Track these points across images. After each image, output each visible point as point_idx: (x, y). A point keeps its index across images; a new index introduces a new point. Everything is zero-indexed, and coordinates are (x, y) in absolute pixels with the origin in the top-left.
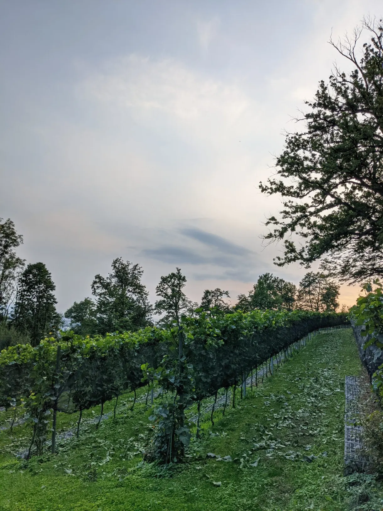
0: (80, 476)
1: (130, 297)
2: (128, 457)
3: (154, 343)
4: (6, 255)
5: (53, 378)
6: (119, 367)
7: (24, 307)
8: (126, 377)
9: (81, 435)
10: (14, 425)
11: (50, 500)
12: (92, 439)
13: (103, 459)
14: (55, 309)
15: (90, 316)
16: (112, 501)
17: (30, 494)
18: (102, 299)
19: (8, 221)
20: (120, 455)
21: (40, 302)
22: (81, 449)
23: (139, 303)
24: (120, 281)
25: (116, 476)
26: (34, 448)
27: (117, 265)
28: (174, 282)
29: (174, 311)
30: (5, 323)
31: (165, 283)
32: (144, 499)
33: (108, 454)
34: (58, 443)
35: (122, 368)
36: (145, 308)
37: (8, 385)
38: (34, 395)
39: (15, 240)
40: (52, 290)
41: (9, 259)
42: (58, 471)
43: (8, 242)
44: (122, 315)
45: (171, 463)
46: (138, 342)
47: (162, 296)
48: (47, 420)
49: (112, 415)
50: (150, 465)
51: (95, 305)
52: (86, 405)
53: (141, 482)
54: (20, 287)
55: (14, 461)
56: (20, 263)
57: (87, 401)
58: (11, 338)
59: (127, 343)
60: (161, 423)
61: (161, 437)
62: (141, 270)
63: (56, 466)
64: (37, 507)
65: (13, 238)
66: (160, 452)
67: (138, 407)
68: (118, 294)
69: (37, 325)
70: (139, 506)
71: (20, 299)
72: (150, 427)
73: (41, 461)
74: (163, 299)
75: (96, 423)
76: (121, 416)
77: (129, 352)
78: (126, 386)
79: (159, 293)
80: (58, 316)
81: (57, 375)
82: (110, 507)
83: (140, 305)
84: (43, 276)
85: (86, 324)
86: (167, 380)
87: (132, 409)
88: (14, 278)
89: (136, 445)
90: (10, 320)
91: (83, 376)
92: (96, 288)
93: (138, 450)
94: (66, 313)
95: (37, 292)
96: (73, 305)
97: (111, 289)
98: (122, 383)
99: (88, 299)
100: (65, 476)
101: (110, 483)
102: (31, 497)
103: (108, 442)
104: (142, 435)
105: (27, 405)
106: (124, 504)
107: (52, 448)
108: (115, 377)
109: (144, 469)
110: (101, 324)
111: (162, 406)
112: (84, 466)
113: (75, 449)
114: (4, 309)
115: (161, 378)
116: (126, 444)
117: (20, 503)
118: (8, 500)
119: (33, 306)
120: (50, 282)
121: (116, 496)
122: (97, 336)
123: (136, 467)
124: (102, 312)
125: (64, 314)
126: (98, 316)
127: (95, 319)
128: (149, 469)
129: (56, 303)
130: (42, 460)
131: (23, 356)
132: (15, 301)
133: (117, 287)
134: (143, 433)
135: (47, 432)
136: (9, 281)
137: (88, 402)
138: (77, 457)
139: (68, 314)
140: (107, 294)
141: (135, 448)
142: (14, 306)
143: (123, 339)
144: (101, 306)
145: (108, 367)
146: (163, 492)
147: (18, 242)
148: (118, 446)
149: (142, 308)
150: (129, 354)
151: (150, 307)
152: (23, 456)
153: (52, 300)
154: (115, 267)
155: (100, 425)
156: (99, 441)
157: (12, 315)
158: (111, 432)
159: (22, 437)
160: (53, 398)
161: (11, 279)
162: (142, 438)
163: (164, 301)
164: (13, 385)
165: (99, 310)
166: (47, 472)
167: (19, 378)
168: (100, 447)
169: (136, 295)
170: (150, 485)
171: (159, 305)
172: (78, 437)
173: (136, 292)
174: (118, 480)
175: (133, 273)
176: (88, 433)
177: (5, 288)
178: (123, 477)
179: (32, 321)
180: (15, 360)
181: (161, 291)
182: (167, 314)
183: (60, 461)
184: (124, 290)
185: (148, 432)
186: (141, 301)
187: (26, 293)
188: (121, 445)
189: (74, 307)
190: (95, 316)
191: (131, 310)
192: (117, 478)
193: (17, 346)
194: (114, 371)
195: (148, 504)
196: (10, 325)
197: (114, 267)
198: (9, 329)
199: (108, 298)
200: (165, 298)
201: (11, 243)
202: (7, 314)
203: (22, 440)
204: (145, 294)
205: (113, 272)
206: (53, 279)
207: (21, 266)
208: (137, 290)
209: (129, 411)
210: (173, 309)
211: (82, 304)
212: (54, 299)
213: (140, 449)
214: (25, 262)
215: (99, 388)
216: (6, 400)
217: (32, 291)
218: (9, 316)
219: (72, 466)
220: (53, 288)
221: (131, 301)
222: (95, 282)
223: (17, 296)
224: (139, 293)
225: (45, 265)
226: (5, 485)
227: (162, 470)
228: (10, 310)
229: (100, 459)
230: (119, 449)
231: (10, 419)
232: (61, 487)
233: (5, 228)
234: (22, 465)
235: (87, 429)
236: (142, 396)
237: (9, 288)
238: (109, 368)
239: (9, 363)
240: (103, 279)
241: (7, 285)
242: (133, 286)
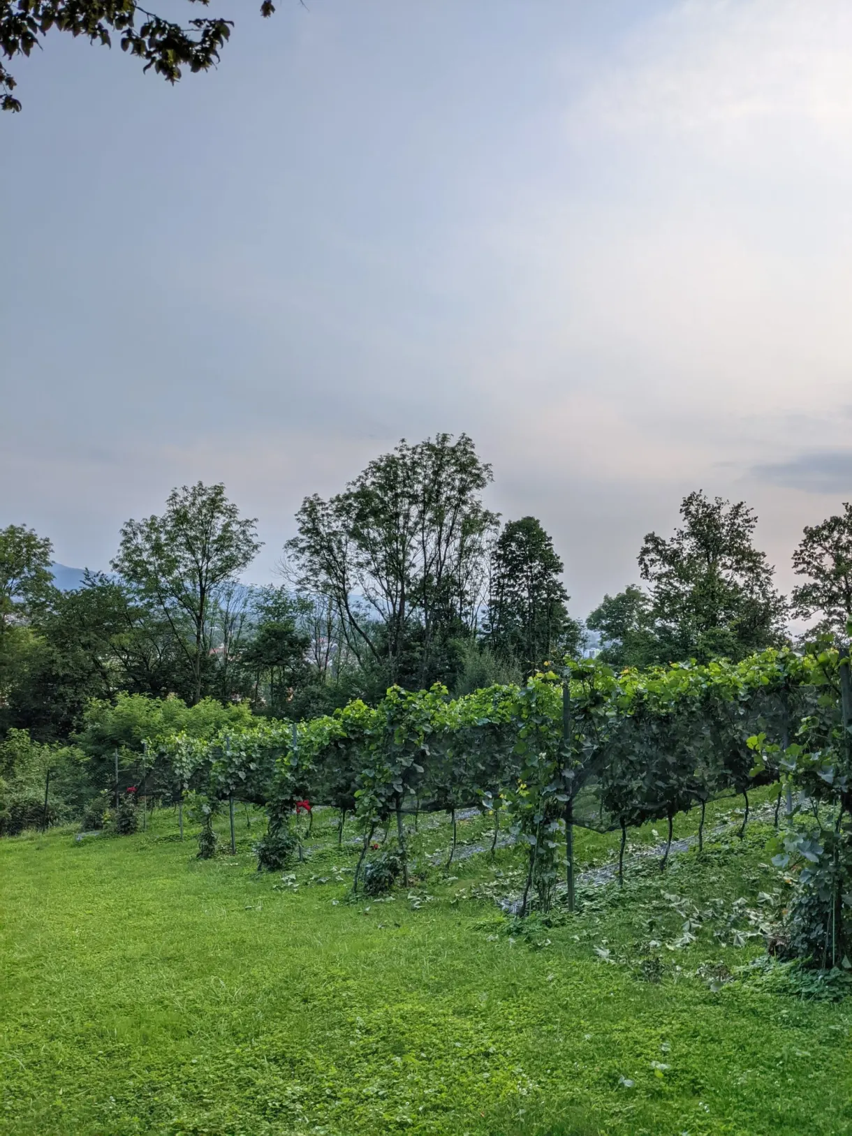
0: (626, 965)
1: (728, 579)
2: (732, 940)
3: (787, 688)
4: (464, 507)
5: (559, 756)
6: (703, 738)
7: (507, 610)
8: (721, 762)
9: (629, 880)
10: (497, 845)
11: (565, 1008)
12: (652, 890)
13: (675, 937)
14: (566, 613)
15: (640, 625)
16: (695, 1032)
17: (525, 989)
18: (662, 587)
19: (463, 438)
20: (715, 935)
21: (534, 598)
22: (629, 910)
23: (752, 592)
24: (702, 544)
25: (702, 980)
26: (533, 895)
27: (693, 509)
28: (839, 538)
29: (842, 609)
30: (473, 642)
31: (814, 542)
32: (769, 1040)
33: (686, 928)
34: (580, 892)
35: (711, 742)
36: (767, 604)
37: (480, 766)
38: (525, 789)
39: (478, 476)
40: (556, 571)
41: (469, 515)
42: (580, 948)
43: (466, 481)
44: (713, 621)
45: (835, 969)
46: (746, 683)
47: (810, 574)
48: (554, 842)
49: (695, 843)
50: (784, 965)
51: (649, 600)
52: (634, 817)
53: (762, 1001)
54: (495, 569)
55: (499, 918)
56: (491, 522)
57: (634, 809)
58: (485, 671)
59: (717, 686)
60: (807, 873)
61: (806, 905)
62: (751, 516)
63: (576, 937)
64: (537, 1017)
65: (474, 471)
66: (806, 940)
67: (757, 831)
68: (700, 575)
69: (534, 646)
70: (755, 1053)
71: (497, 594)
72: (785, 878)
73: (548, 923)
74: (812, 581)
75: (659, 857)
76: (716, 846)
77: (725, 707)
78: (723, 782)
79: (800, 567)
80: (572, 627)
81: (567, 751)
82: (689, 1046)
83: (754, 597)
84: (537, 545)
85: (632, 643)
86: (816, 777)
87: (740, 834)
88: (481, 551)
89: (752, 917)
90: (483, 636)
91: (622, 755)
92: (648, 563)
93: (757, 928)
94: (589, 620)
95: (527, 577)
96: (602, 601)
97: (681, 565)
98: (714, 776)
99: (634, 588)
100: (595, 960)
101: (692, 992)
102: (528, 995)
103: (687, 902)
104: (767, 896)
105: (513, 808)
106: (720, 1043)
107: (568, 900)
108: (696, 761)
109: (770, 972)
110: (667, 642)
111: (804, 835)
112: (635, 946)
113: (616, 906)
114: (469, 614)
115: (801, 771)
116: (728, 911)
117: (506, 1004)
118: (485, 994)
119: (523, 607)
120: (551, 555)
121: (703, 1024)
122: (655, 669)
123: (751, 966)
124: (665, 617)
125: (584, 621)
126: (658, 624)
127: (653, 632)
128: (780, 975)
129: (567, 598)
130: (549, 921)
131: (502, 708)
132: (488, 597)
133: (697, 558)
134: (770, 891)
135: (556, 866)
136: (474, 559)
137: (638, 812)
138: (621, 925)
139: (595, 621)
140: (676, 576)
141: (750, 923)
142: (487, 609)
143: (708, 678)
144: (663, 603)
145: (677, 738)
146: (815, 1032)
147: (483, 479)
148: (709, 912)
149: (760, 604)
150: (725, 710)
151: (779, 601)
152: (515, 911)
153: (559, 593)
154: (688, 513)
155: (667, 862)
156: (668, 896)
157: (485, 626)
158: (693, 881)
159: (513, 870)
160: (563, 799)
161: (477, 554)
162: (767, 902)
163: (815, 586)
164: (489, 765)
165: (659, 611)
166: (557, 946)
167: (500, 752)
168: (669, 909)
169: (742, 575)
170: (784, 1011)
171: (803, 597)
172: (621, 883)
173: (742, 569)
174: (709, 988)
175: (733, 524)
176: (642, 876)
177: (468, 573)
178: (719, 984)
179: (522, 637)
180: (488, 717)
181: (804, 562)
182: (826, 617)
183: (585, 928)
184: (713, 565)
185: (780, 891)
186: (756, 589)
187: (506, 581)
188: (715, 910)
189: (604, 606)
190: (652, 624)
191: (733, 609)
192: (706, 984)
193: (493, 687)
194: (691, 748)
195: (778, 1055)
196: (482, 645)
197: (686, 514)
198: (481, 653)
199: (677, 584)
200: (817, 577)
201: (471, 482)
202: (476, 624)
203: (514, 876)
204: (766, 571)
205: (684, 526)
206: (556, 550)
207: (493, 527)
208: (746, 564)
209: (735, 838)
210: (840, 605)
211: (622, 598)
212: (562, 591)
213: (762, 927)
214: (499, 519)
215: (660, 783)
216: (477, 795)
217: (518, 576)
218: (480, 627)
219: (611, 942)
220: (558, 568)
221: (731, 589)
222: (646, 551)
223: (491, 587)
224: (750, 569)
225: (538, 521)
226: (479, 962)
227: (812, 982)
228: (480, 616)
229: (668, 936)
230: (714, 919)
231: (492, 831)
232: (586, 983)
233: (459, 454)
234: (512, 926)
235: (640, 867)
236: (766, 805)
237: (474, 573)
238: (678, 741)
239: (478, 722)
240: (664, 543)
241: (470, 567)
242: (735, 554)
